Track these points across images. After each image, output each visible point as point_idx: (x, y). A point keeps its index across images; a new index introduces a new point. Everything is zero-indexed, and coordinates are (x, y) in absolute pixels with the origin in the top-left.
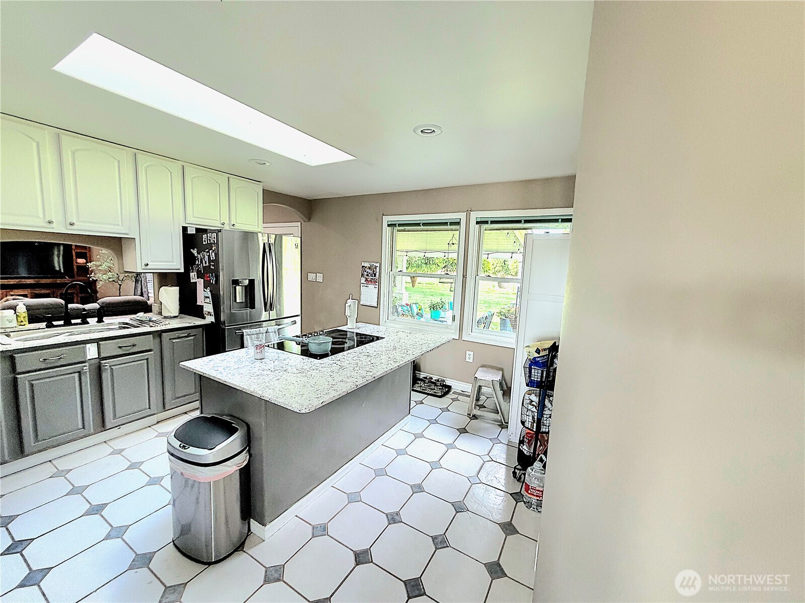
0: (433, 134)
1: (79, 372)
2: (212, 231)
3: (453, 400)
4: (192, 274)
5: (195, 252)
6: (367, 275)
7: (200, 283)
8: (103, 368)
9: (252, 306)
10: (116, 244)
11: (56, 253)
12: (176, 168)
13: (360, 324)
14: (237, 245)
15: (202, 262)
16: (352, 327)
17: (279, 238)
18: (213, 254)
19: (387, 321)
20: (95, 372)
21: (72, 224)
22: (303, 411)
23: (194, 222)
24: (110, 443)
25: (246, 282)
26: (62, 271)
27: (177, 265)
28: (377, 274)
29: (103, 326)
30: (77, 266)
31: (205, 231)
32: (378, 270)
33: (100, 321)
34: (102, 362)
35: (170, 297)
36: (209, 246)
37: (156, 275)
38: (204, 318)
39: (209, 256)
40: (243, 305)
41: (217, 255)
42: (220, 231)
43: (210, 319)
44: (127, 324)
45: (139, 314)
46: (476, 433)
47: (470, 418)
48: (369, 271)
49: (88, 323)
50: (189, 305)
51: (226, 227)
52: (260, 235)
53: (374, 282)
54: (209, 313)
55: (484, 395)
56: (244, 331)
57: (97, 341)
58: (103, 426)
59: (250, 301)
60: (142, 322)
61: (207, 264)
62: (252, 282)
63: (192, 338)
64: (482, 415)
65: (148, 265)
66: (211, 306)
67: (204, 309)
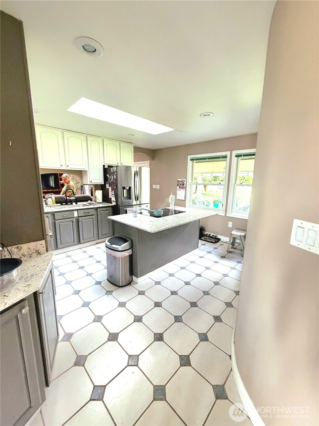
0: (209, 116)
1: (72, 221)
2: (115, 167)
3: (221, 245)
4: (107, 185)
5: (108, 175)
6: (180, 185)
7: (110, 189)
8: (79, 221)
9: (130, 199)
10: (80, 173)
11: (51, 179)
12: (100, 140)
13: (175, 207)
14: (123, 172)
15: (110, 180)
16: (172, 207)
17: (140, 168)
18: (115, 176)
19: (189, 207)
20: (77, 221)
21: (68, 166)
22: (152, 232)
23: (108, 163)
24: (82, 249)
25: (128, 188)
26: (54, 186)
27: (101, 181)
28: (185, 184)
29: (77, 205)
30: (60, 184)
31: (112, 167)
32: (185, 182)
33: (76, 203)
34: (79, 218)
35: (99, 194)
36: (114, 173)
37: (94, 186)
38: (111, 203)
39: (113, 177)
40: (127, 198)
41: (117, 177)
42: (118, 166)
43: (114, 204)
44: (85, 205)
45: (89, 201)
46: (230, 259)
47: (228, 252)
48: (181, 183)
49: (72, 204)
50: (106, 198)
51: (119, 165)
52: (132, 167)
53: (183, 188)
54: (114, 201)
55: (237, 243)
56: (127, 209)
57: (77, 210)
58: (79, 242)
59: (129, 197)
60: (90, 204)
61: (113, 181)
62: (130, 188)
63: (108, 211)
64: (234, 251)
65: (91, 181)
66: (114, 198)
67: (112, 200)
